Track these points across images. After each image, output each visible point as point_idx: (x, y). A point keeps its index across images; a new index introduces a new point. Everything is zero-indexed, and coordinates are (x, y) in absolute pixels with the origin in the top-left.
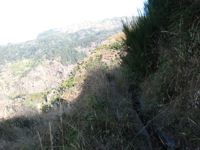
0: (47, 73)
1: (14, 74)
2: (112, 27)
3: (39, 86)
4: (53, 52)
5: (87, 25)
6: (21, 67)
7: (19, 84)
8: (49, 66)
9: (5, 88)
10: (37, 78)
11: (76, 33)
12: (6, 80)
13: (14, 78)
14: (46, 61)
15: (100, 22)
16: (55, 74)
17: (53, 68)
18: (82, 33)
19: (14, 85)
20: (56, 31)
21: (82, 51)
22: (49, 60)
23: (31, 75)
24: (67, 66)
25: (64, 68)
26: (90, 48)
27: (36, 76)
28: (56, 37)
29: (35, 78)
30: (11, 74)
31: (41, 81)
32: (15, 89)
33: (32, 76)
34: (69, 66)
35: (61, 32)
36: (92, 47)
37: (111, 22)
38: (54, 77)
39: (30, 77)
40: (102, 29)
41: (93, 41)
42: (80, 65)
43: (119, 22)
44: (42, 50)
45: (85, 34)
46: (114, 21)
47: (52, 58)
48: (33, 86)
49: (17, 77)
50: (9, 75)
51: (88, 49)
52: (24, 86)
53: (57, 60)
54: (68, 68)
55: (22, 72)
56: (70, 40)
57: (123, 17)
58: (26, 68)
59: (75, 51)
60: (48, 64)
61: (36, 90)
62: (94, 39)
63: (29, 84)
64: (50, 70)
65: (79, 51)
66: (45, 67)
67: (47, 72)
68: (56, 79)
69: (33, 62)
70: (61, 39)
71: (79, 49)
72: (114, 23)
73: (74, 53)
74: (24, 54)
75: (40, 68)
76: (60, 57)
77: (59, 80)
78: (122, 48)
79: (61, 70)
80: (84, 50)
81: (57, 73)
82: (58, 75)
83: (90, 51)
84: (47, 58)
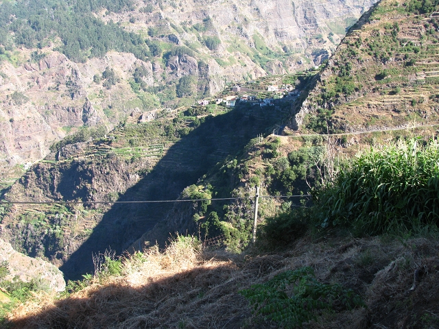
0: (29, 83)
3: (26, 119)
4: (35, 26)
8: (34, 65)
10: (18, 98)
14: (18, 50)
16: (52, 84)
17: (45, 69)
21: (111, 21)
22: (29, 46)
24: (83, 61)
25: (78, 69)
26: (131, 12)
27: (13, 92)
29: (10, 98)
31: (29, 104)
34: (89, 61)
36: (137, 11)
38: (52, 94)
42: (353, 46)
47: (35, 42)
48: (11, 121)
51: (125, 16)
53: (53, 46)
54: (88, 68)
59: (95, 22)
60: (29, 58)
61: (20, 129)
64: (37, 74)
65: (105, 20)
66: (21, 68)
67: (30, 81)
68: (59, 100)
71: (103, 16)
73: (92, 28)
76: (58, 39)
77: (68, 102)
78: (435, 10)
79: (68, 73)
80: (115, 18)
81: (58, 83)
82: (63, 88)
83: (132, 21)
84: (20, 42)
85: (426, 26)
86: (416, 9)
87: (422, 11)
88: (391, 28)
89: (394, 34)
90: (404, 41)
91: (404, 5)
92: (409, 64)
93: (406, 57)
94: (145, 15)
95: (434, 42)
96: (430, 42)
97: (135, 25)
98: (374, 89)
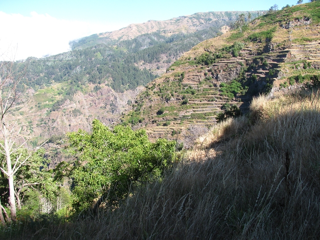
0: (90, 104)
1: (39, 107)
2: (193, 30)
3: (78, 125)
4: (100, 71)
5: (152, 28)
6: (49, 95)
7: (47, 122)
8: (94, 93)
9: (26, 129)
10: (76, 112)
11: (135, 40)
12: (27, 115)
13: (39, 113)
14: (89, 85)
15: (172, 21)
16: (103, 105)
17: (100, 96)
18: (144, 40)
19: (40, 123)
20: (103, 38)
21: (145, 68)
22: (94, 83)
23: (65, 107)
24: (123, 92)
25: (117, 96)
26: (158, 63)
27: (73, 109)
28: (103, 48)
29: (72, 112)
30: (34, 106)
31: (82, 116)
32: (42, 129)
33: (68, 109)
34: (125, 92)
35: (110, 39)
36: (161, 62)
37: (190, 21)
38: (102, 111)
39: (64, 111)
40: (176, 33)
41: (163, 52)
42: (149, 89)
43: (203, 22)
44: (81, 67)
45: (149, 41)
46: (195, 20)
47: (98, 81)
48: (70, 125)
49: (45, 111)
50: (32, 108)
51: (154, 65)
52: (55, 125)
53: (106, 83)
54: (124, 96)
55: (51, 103)
56: (125, 51)
57: (209, 13)
58: (58, 96)
59: (134, 69)
60: (93, 89)
61: (75, 130)
62: (163, 49)
63: (63, 121)
64: (95, 98)
65: (141, 68)
66: (87, 95)
67: (91, 102)
68: (105, 114)
69: (69, 87)
70: (111, 49)
71: (141, 66)
72: (195, 23)
73: (132, 72)
74: (53, 74)
75: (79, 96)
76: (111, 79)
77: (110, 116)
78: (215, 63)
79: (112, 98)
80: (148, 67)
81: (106, 104)
82: (108, 107)
83: (158, 68)
84: (90, 81)
85: (205, 74)
86: (203, 61)
87: (207, 64)
88: (179, 76)
89: (180, 80)
90: (186, 86)
91: (195, 59)
92: (184, 103)
93: (183, 98)
94: (166, 64)
95: (210, 86)
96: (207, 87)
97: (159, 70)
98: (153, 121)
